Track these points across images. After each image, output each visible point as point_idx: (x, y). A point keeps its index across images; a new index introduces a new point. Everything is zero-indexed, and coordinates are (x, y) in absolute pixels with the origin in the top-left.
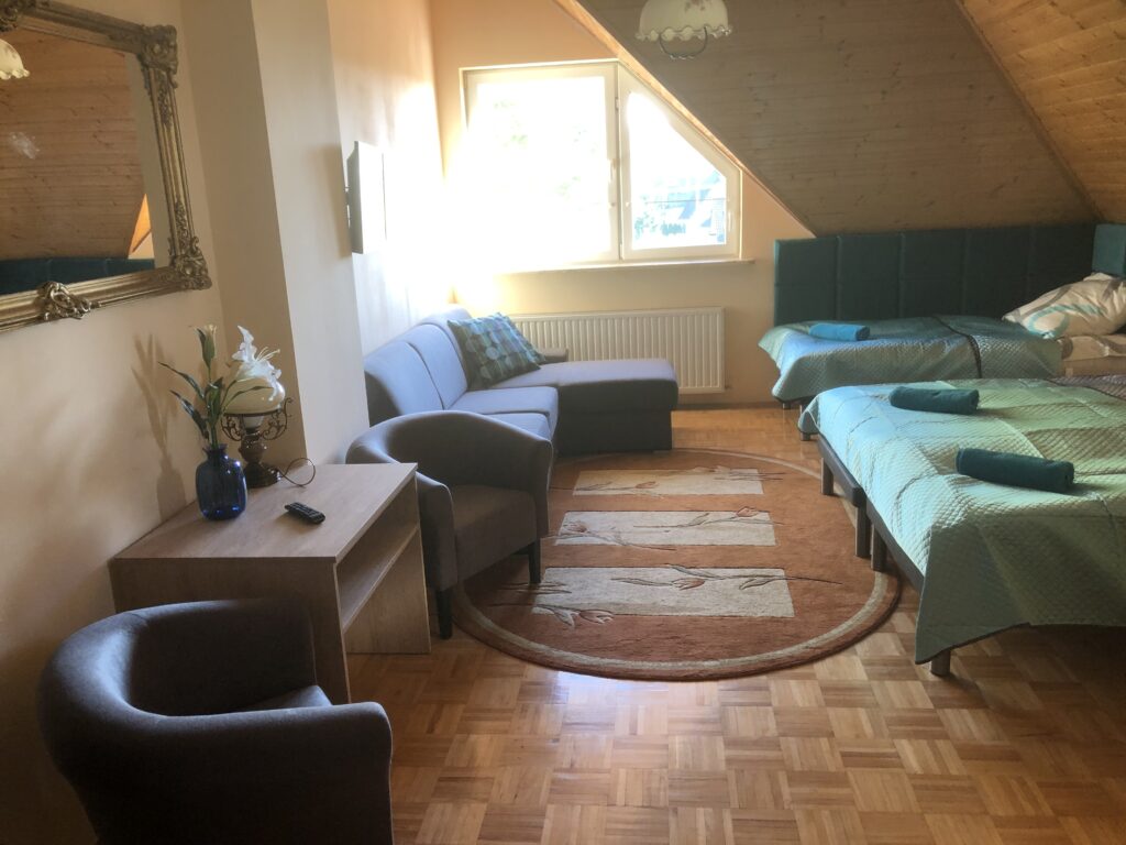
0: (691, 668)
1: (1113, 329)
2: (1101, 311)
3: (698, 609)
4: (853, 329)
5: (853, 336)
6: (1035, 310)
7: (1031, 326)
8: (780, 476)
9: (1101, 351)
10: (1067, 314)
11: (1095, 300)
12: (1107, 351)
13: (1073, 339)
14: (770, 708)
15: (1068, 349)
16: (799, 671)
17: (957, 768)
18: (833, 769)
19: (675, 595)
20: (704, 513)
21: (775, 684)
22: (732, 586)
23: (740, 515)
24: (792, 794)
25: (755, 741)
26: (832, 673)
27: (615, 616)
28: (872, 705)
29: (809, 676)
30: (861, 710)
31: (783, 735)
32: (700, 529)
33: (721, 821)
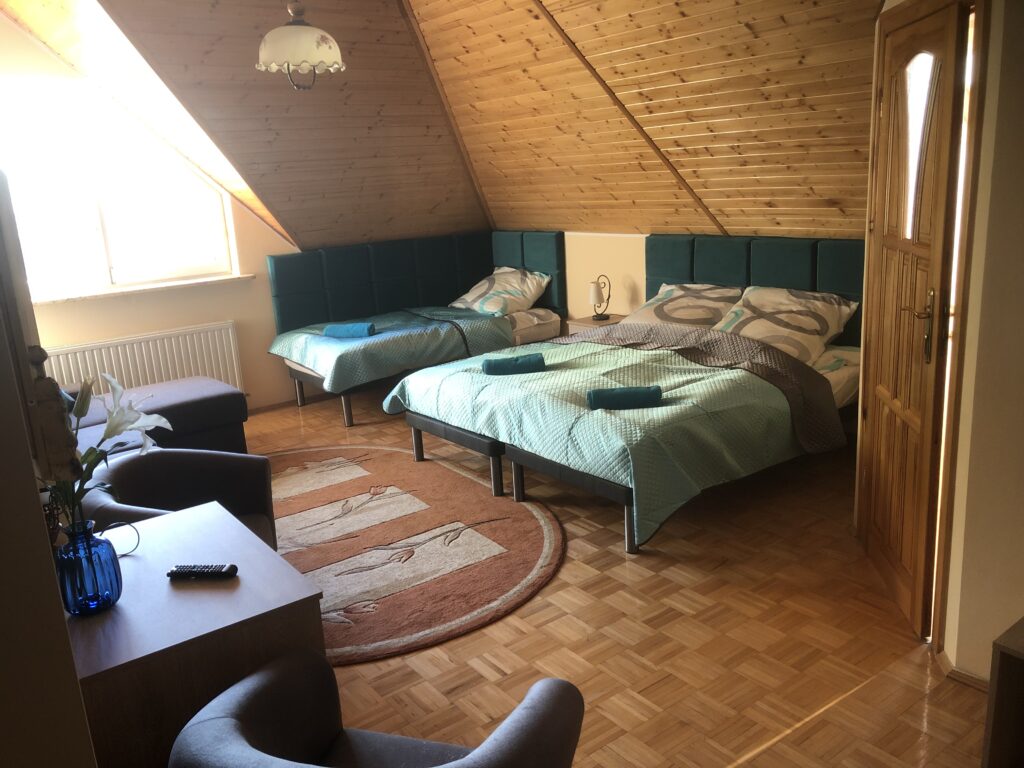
0: (485, 613)
1: (531, 304)
2: (523, 293)
3: (435, 572)
4: (364, 326)
5: (366, 331)
6: (480, 296)
7: (482, 309)
8: (367, 457)
9: (531, 321)
10: (504, 298)
11: (516, 286)
12: (536, 321)
13: (514, 315)
14: (569, 616)
15: (513, 322)
16: (555, 584)
17: (707, 601)
18: (651, 634)
19: (403, 568)
20: (343, 502)
21: (550, 599)
22: (438, 546)
23: (375, 494)
24: (650, 660)
25: (588, 640)
26: (576, 577)
27: (376, 601)
28: (623, 586)
29: (565, 585)
30: (620, 592)
31: (598, 628)
32: (356, 514)
33: (633, 698)
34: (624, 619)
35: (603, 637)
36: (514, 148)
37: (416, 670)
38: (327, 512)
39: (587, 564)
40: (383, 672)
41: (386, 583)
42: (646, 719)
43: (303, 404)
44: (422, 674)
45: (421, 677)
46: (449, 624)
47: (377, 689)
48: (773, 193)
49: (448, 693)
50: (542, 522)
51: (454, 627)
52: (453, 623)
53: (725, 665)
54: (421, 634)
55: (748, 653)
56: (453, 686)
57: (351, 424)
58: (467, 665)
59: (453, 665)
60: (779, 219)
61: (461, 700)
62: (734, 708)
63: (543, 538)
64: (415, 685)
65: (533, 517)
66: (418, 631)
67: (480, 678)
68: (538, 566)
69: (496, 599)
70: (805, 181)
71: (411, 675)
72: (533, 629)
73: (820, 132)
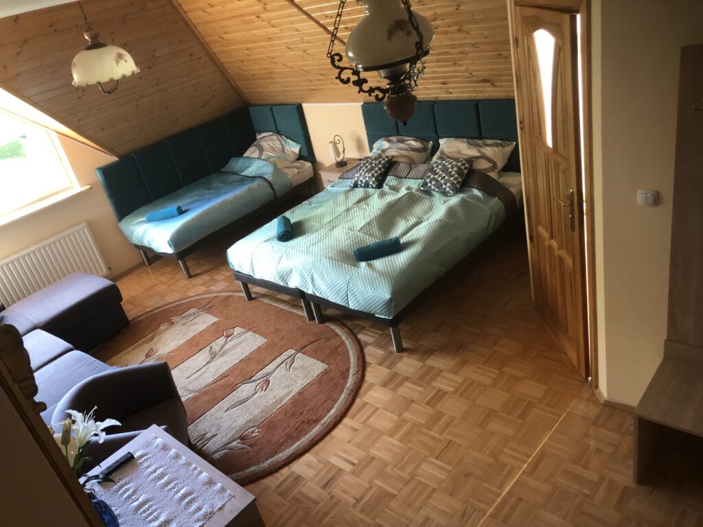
3: (288, 394)
8: (210, 305)
9: (293, 172)
14: (380, 410)
16: (365, 386)
17: (459, 379)
18: (432, 413)
19: (266, 396)
20: (208, 348)
21: (366, 399)
22: (283, 372)
23: (228, 337)
24: (436, 433)
25: (397, 426)
26: (376, 377)
27: (258, 427)
28: (407, 379)
29: (372, 385)
30: (406, 383)
31: (400, 415)
32: (221, 356)
33: (433, 464)
34: (414, 405)
35: (405, 421)
36: (257, 59)
37: (301, 474)
38: (201, 358)
39: (380, 365)
40: (280, 481)
41: (260, 410)
42: (444, 477)
43: (150, 264)
44: (304, 476)
45: (305, 479)
46: (309, 434)
47: (281, 494)
48: (445, 77)
49: (325, 486)
50: (344, 338)
51: (313, 436)
52: (312, 433)
53: (480, 426)
54: (295, 446)
55: (490, 414)
56: (326, 480)
57: (190, 277)
58: (330, 463)
59: (321, 465)
60: (450, 90)
61: (334, 490)
62: (492, 457)
63: (348, 351)
64: (303, 486)
65: (337, 335)
66: (292, 445)
67: (340, 471)
68: (351, 375)
69: (333, 408)
70: (466, 71)
71: (298, 479)
72: (361, 425)
73: (474, 45)
